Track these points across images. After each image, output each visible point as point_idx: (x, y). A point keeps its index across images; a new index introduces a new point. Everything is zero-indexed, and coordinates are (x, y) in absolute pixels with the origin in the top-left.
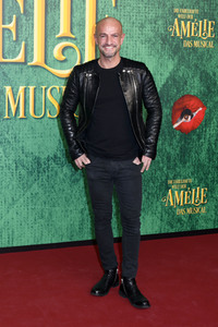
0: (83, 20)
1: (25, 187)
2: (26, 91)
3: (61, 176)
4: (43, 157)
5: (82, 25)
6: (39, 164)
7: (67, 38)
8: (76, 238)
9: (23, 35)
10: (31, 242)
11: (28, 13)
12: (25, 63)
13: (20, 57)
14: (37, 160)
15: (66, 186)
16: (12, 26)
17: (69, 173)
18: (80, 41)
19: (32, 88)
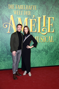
0: (48, 24)
1: (37, 55)
2: (37, 37)
3: (44, 53)
4: (40, 50)
5: (47, 25)
6: (39, 51)
7: (45, 27)
8: (47, 66)
9: (36, 27)
10: (38, 66)
11: (37, 22)
12: (37, 32)
13: (36, 31)
14: (39, 50)
15: (44, 55)
16: (34, 25)
17: (45, 53)
18: (47, 28)
19: (38, 37)
